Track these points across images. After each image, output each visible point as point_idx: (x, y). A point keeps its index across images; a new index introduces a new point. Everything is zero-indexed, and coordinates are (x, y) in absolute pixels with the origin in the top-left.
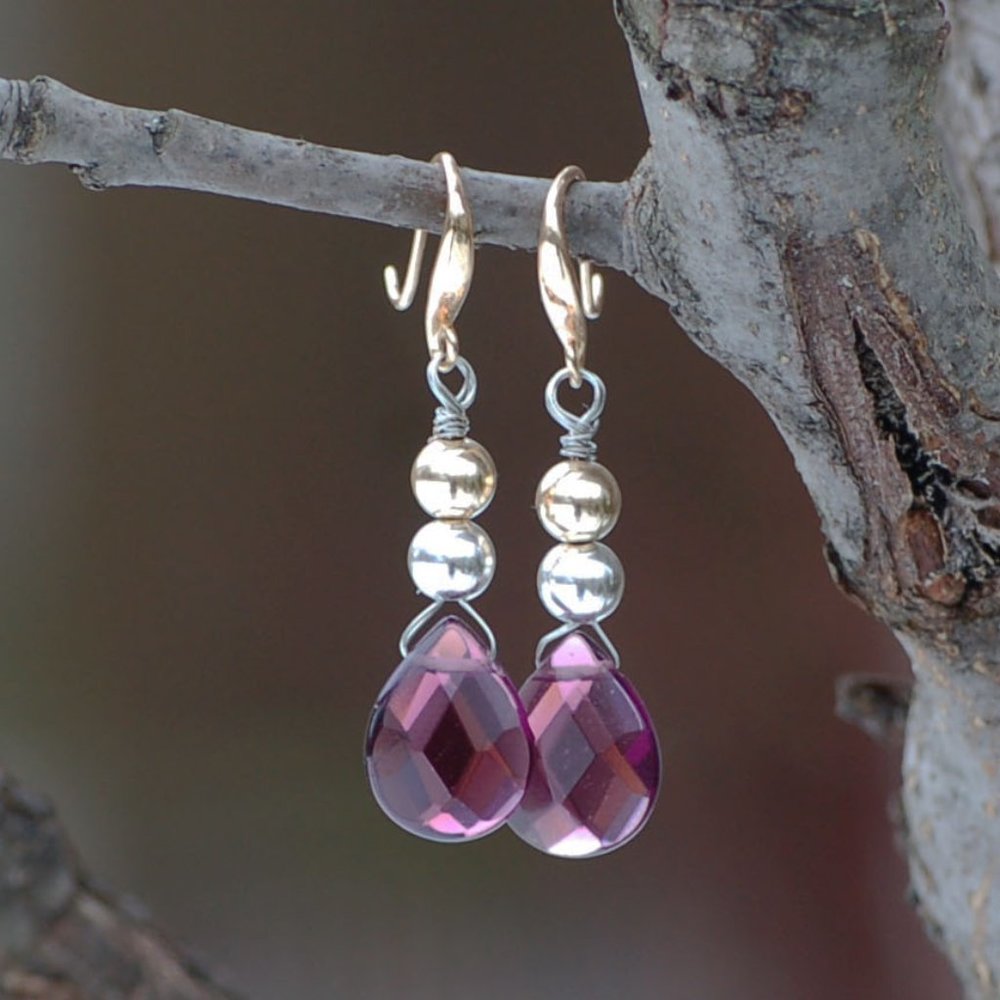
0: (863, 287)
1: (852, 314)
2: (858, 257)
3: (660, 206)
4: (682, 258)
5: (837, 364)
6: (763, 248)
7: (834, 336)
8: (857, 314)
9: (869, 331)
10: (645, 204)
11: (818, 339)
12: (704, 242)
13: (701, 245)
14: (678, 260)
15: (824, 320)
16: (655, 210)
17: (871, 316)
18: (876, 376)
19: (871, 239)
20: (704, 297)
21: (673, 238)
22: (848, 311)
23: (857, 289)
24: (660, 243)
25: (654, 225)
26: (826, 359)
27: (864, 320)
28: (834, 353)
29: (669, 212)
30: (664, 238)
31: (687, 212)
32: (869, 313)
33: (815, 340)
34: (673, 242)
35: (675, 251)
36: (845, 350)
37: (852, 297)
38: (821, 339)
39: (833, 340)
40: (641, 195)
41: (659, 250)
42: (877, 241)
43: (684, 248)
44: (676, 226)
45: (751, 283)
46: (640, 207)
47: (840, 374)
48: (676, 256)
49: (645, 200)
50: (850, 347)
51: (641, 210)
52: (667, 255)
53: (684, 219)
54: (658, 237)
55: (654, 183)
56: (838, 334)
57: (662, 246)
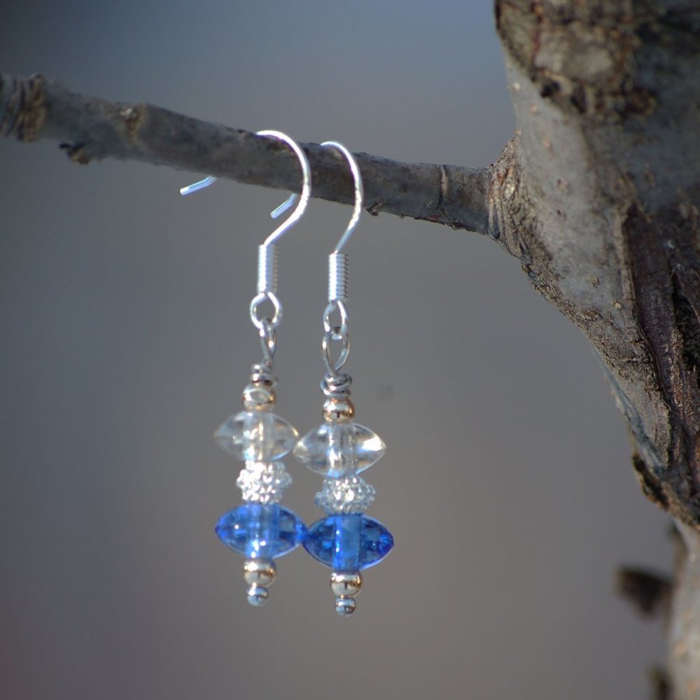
0: (683, 249)
1: (673, 271)
2: (680, 225)
3: (522, 185)
4: (539, 226)
5: (658, 310)
6: (608, 217)
7: (657, 288)
8: (677, 270)
9: (685, 283)
10: (509, 182)
11: (645, 290)
12: (559, 212)
13: (556, 214)
14: (536, 227)
15: (651, 274)
16: (517, 187)
17: (688, 272)
18: (685, 321)
19: (691, 210)
20: (556, 257)
21: (532, 210)
22: (671, 268)
23: (678, 250)
24: (520, 214)
25: (516, 199)
26: (650, 306)
27: (682, 274)
28: (656, 302)
29: (529, 189)
30: (525, 209)
31: (545, 188)
32: (686, 269)
33: (642, 290)
34: (532, 213)
35: (534, 219)
36: (664, 299)
37: (673, 256)
38: (647, 290)
39: (656, 291)
40: (506, 175)
41: (519, 219)
42: (696, 211)
43: (541, 218)
44: (535, 200)
45: (596, 245)
46: (504, 184)
47: (659, 318)
48: (534, 224)
49: (508, 179)
50: (669, 297)
51: (505, 188)
52: (527, 223)
53: (542, 194)
54: (519, 209)
55: (517, 166)
56: (660, 286)
57: (523, 215)
